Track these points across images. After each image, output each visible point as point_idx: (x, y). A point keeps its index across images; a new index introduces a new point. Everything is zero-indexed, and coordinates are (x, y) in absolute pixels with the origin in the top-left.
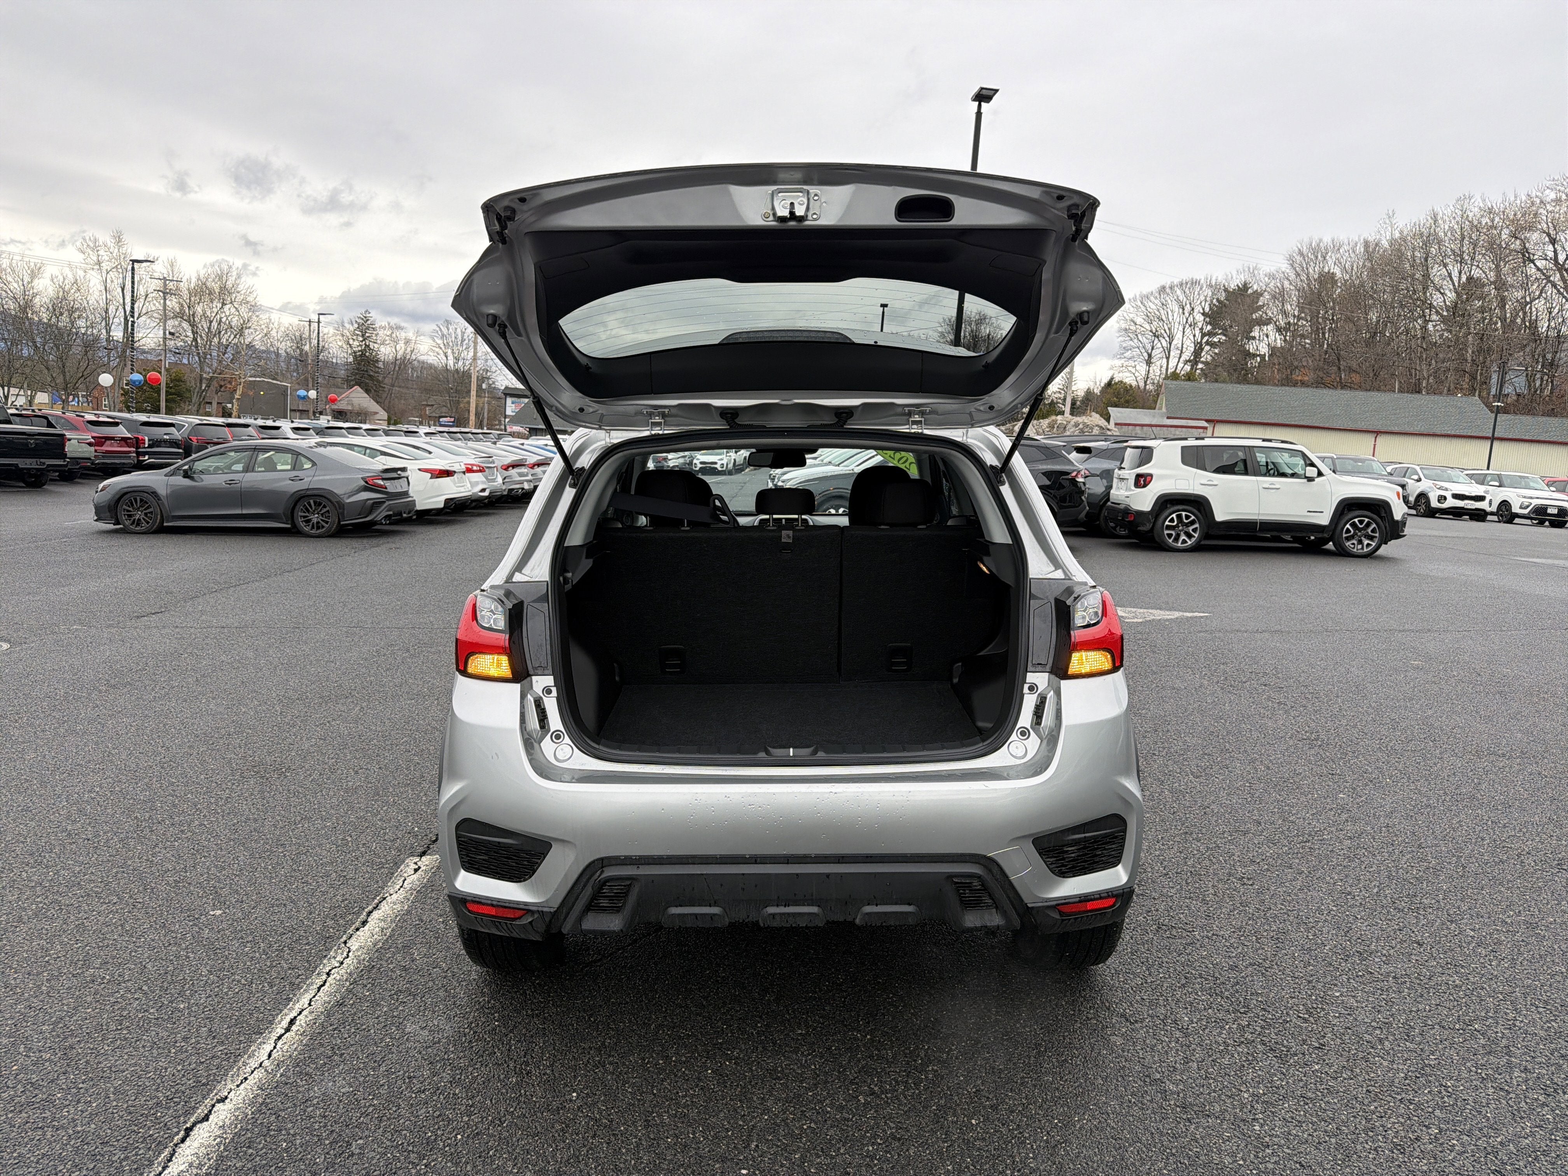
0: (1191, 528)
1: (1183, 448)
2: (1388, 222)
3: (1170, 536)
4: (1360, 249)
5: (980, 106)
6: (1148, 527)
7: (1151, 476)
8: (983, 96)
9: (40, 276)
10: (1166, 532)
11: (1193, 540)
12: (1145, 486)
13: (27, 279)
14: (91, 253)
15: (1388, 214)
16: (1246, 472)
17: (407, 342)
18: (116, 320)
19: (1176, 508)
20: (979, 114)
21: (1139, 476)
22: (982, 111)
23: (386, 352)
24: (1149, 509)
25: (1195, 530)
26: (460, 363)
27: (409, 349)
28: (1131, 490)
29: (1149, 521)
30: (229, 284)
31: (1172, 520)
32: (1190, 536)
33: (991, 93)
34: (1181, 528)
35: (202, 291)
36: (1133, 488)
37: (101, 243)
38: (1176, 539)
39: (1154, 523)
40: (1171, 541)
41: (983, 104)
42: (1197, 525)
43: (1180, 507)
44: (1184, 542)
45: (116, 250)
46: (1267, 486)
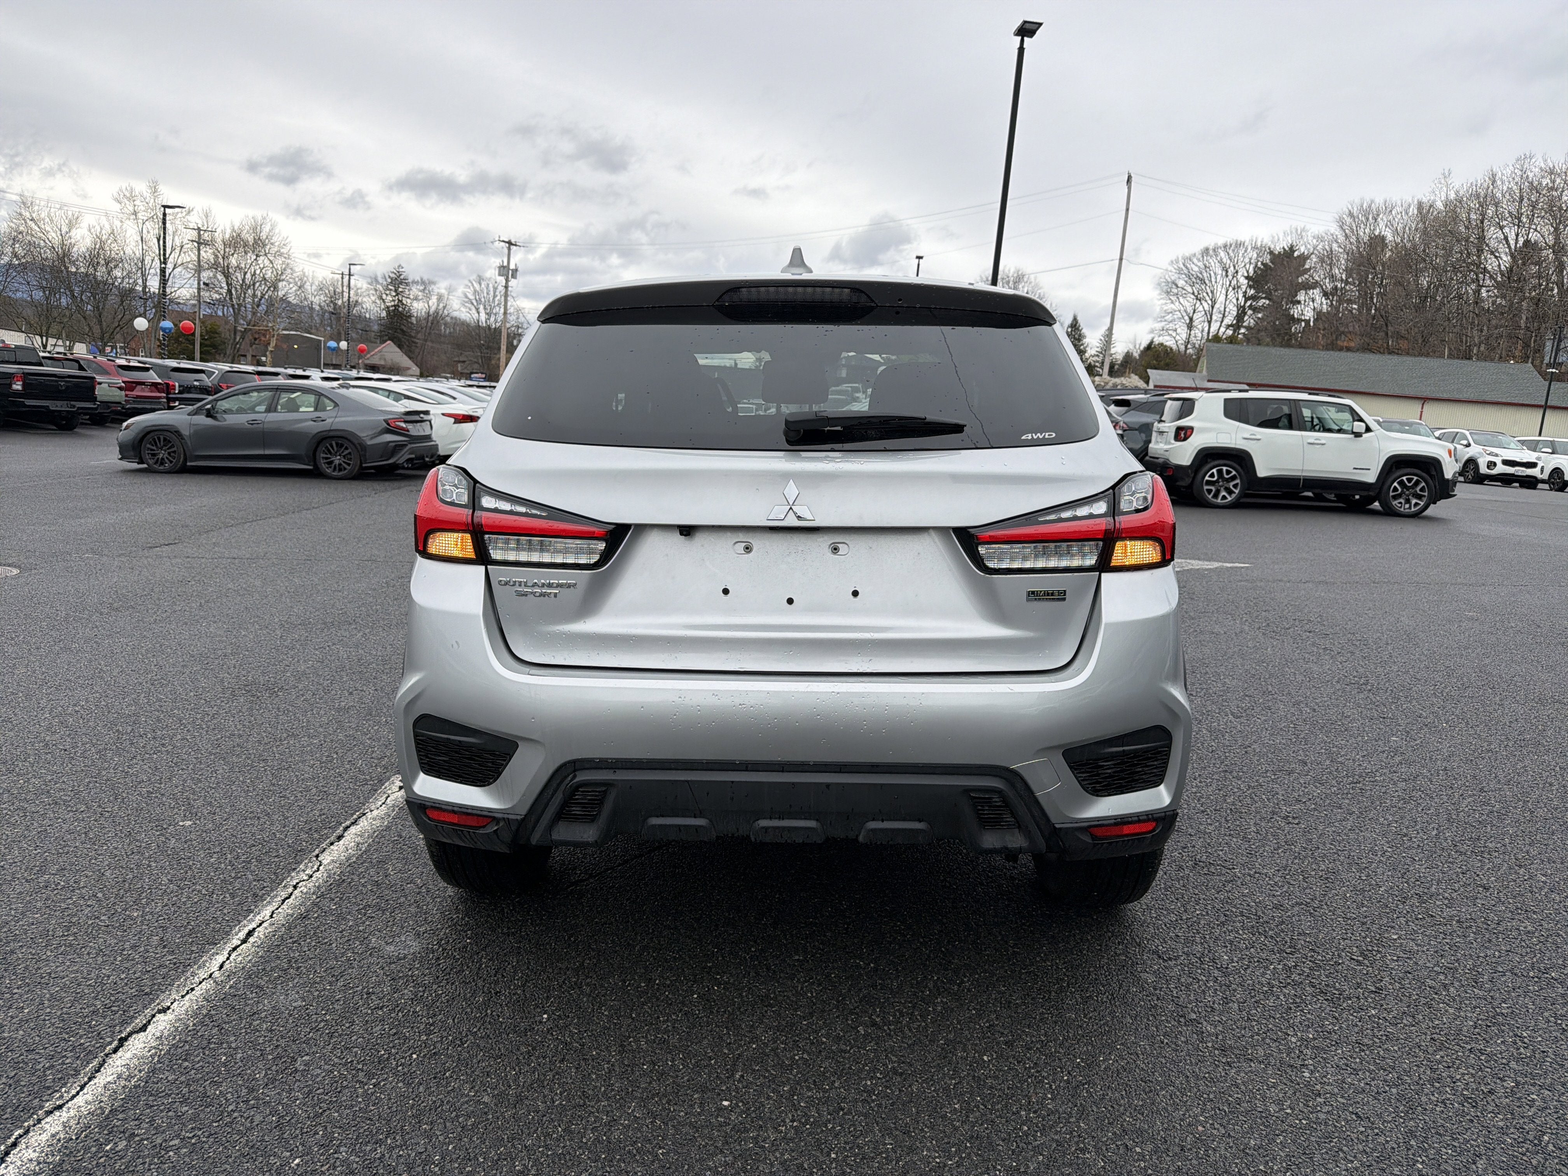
0: (1232, 484)
1: (1226, 400)
2: (1443, 181)
3: (1209, 491)
4: (1413, 210)
5: (1022, 41)
6: (1187, 481)
7: (1192, 429)
8: (1027, 30)
9: (77, 226)
10: (1206, 487)
11: (1234, 496)
12: (1185, 439)
13: (65, 229)
14: (127, 202)
15: (1444, 174)
16: (1290, 427)
17: (440, 298)
18: (152, 271)
19: (1216, 462)
20: (1021, 50)
21: (1179, 429)
22: (1025, 46)
23: (418, 307)
24: (1189, 463)
25: (1235, 486)
26: (492, 319)
27: (441, 305)
28: (1170, 443)
29: (1188, 476)
30: (263, 236)
31: (1212, 475)
32: (1230, 492)
33: (1034, 27)
34: (1221, 484)
35: (236, 243)
36: (1173, 441)
37: (137, 193)
38: (1216, 496)
39: (1194, 478)
40: (1210, 497)
41: (1026, 38)
42: (1238, 481)
43: (1222, 462)
44: (1224, 497)
45: (152, 201)
46: (1312, 441)
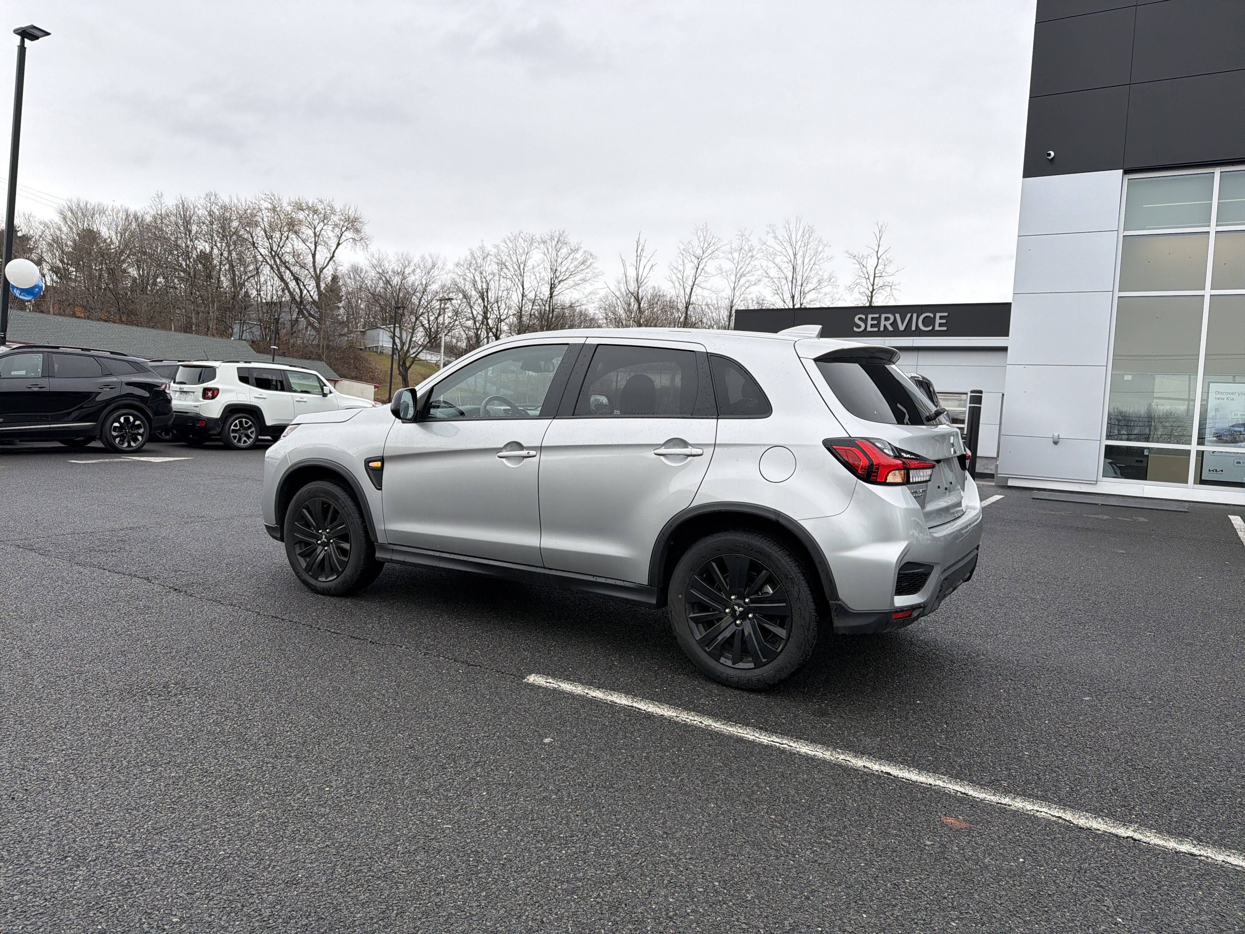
0: (249, 432)
1: (238, 368)
2: (157, 200)
3: (235, 437)
5: (23, 41)
6: (218, 430)
7: (218, 390)
10: (232, 435)
11: (251, 440)
12: (213, 397)
15: (158, 195)
16: (283, 389)
19: (238, 415)
20: (23, 48)
21: (206, 390)
24: (219, 417)
25: (252, 433)
28: (198, 401)
29: (219, 426)
31: (236, 425)
32: (248, 437)
34: (242, 431)
36: (202, 399)
38: (239, 441)
39: (223, 428)
40: (235, 441)
42: (253, 429)
43: (241, 415)
44: (245, 441)
46: (299, 399)
